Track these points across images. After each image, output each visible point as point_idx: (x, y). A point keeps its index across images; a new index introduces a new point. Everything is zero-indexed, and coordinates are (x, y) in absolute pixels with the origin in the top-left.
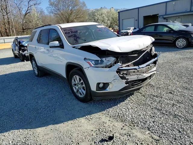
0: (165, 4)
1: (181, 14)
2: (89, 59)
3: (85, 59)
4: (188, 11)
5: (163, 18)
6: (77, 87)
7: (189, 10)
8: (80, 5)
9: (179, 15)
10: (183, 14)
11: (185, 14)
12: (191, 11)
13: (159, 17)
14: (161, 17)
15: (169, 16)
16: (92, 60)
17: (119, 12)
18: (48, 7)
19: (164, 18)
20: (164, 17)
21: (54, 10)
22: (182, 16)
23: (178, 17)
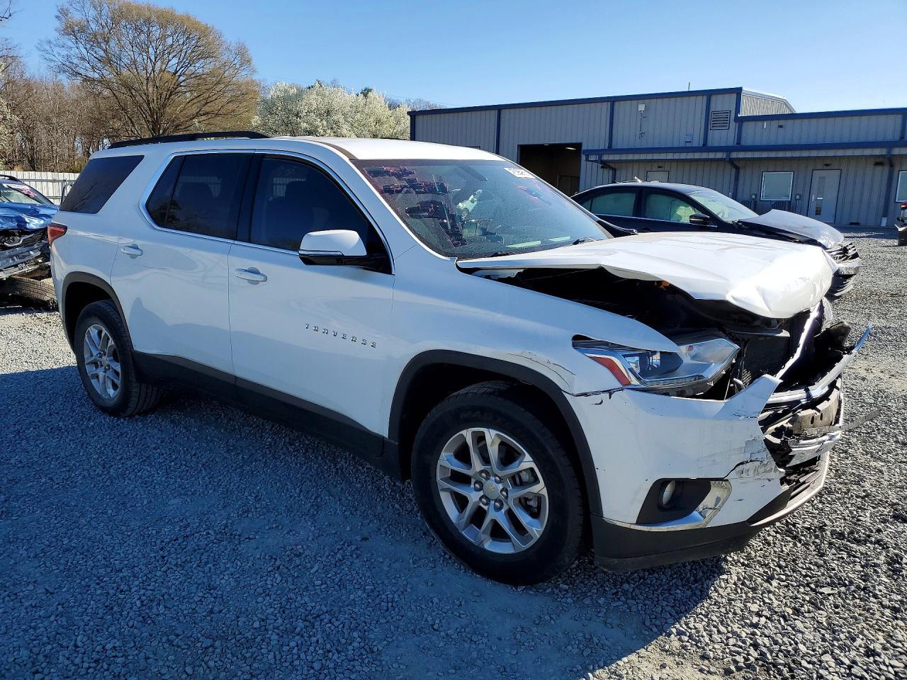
0: (606, 106)
1: (670, 156)
2: (607, 344)
3: (580, 341)
4: (695, 144)
5: (602, 162)
6: (474, 497)
7: (697, 142)
8: (225, 58)
9: (663, 156)
10: (676, 156)
11: (683, 156)
12: (705, 148)
13: (583, 157)
14: (592, 158)
15: (624, 157)
16: (628, 352)
17: (413, 115)
18: (50, 42)
19: (605, 165)
20: (605, 158)
21: (83, 59)
22: (674, 164)
23: (655, 166)
